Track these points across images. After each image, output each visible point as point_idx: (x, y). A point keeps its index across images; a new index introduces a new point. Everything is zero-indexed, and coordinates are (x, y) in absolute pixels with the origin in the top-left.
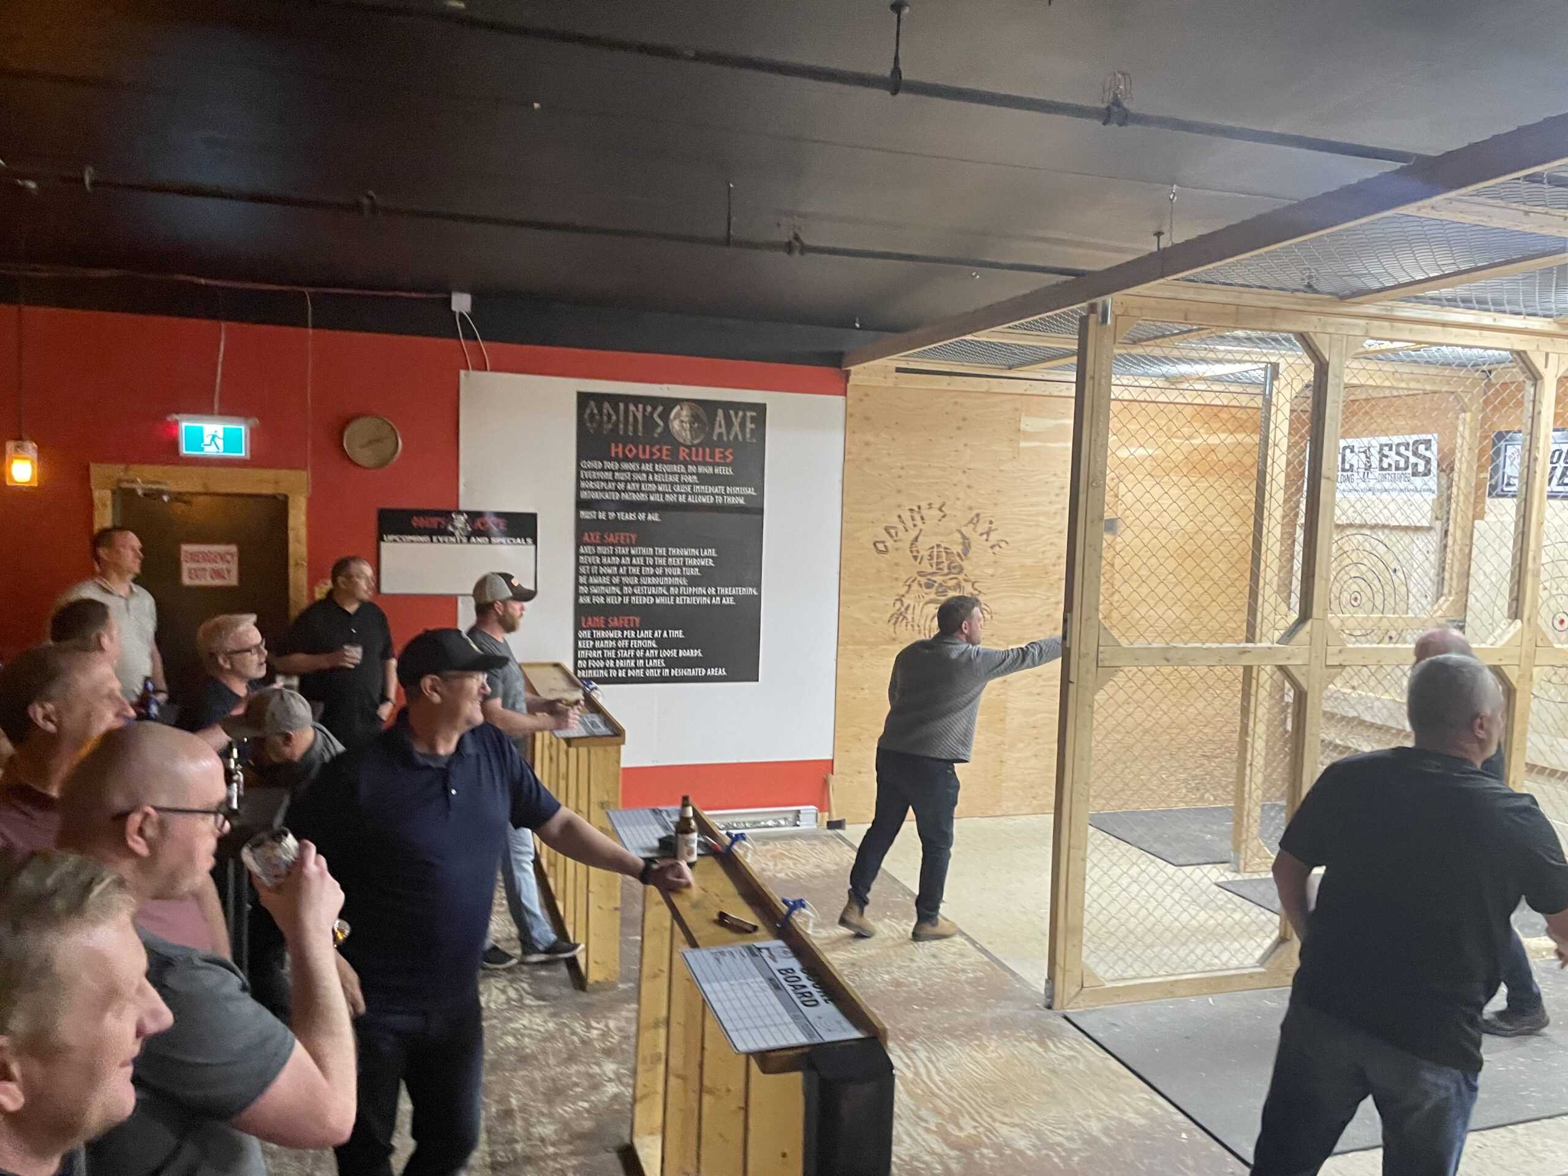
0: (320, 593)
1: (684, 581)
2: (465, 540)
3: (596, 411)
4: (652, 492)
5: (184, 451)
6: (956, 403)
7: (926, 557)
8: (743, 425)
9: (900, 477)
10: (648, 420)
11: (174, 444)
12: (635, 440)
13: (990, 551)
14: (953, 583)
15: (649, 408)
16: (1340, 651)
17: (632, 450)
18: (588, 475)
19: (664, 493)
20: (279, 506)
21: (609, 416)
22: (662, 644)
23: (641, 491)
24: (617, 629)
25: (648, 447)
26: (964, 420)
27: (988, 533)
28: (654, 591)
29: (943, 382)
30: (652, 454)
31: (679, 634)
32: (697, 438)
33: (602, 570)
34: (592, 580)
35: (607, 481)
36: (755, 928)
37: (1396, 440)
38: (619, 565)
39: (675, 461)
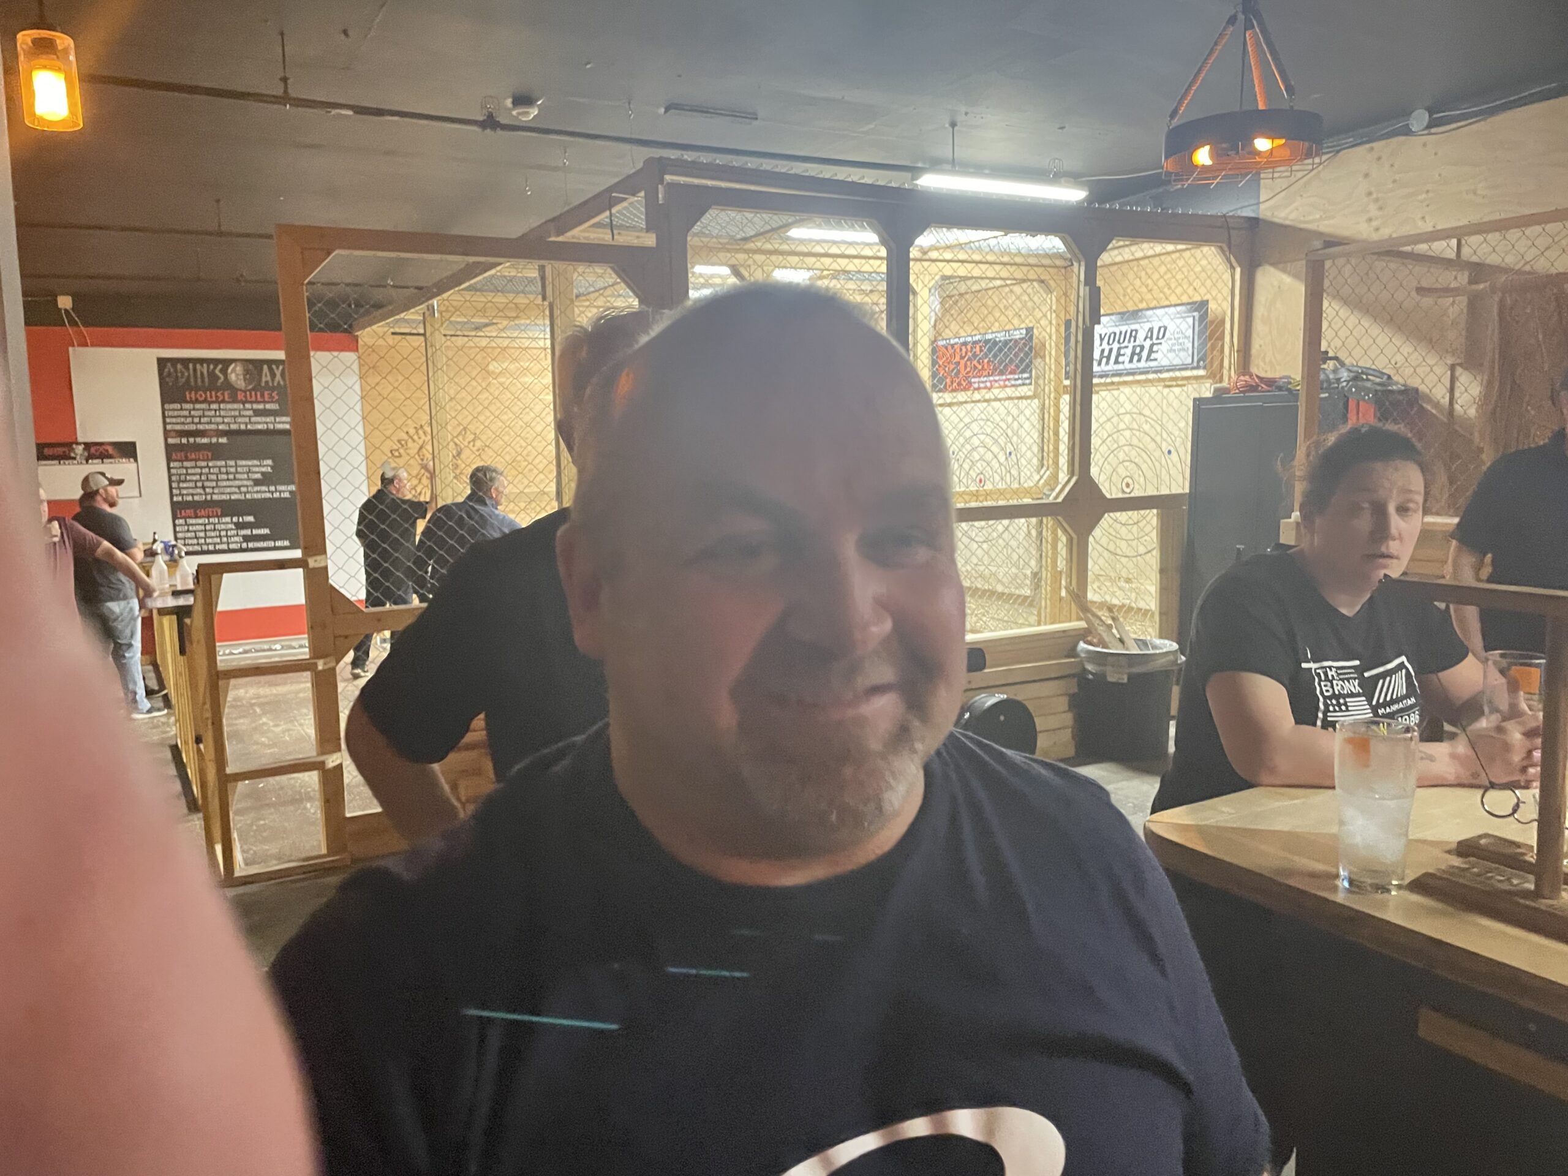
1: (251, 483)
3: (172, 370)
4: (220, 423)
10: (212, 375)
12: (204, 389)
17: (201, 396)
18: (171, 413)
19: (229, 424)
21: (183, 374)
22: (239, 526)
23: (211, 423)
24: (203, 517)
25: (213, 393)
28: (228, 490)
30: (217, 397)
31: (251, 519)
32: (250, 384)
33: (188, 478)
34: (182, 485)
35: (186, 417)
38: (201, 474)
39: (235, 401)
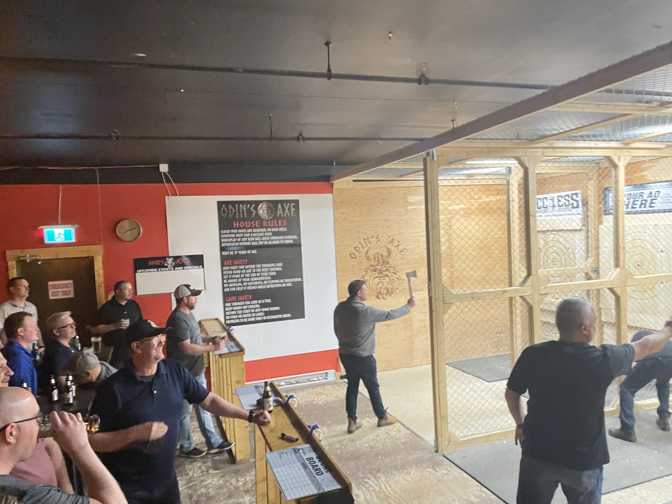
0: (110, 298)
1: (269, 278)
2: (172, 269)
3: (226, 209)
4: (253, 241)
5: (47, 241)
6: (379, 193)
7: (373, 259)
8: (289, 209)
9: (358, 226)
10: (249, 210)
11: (42, 239)
12: (244, 220)
13: (399, 254)
14: (384, 269)
15: (249, 206)
16: (545, 288)
17: (242, 224)
18: (224, 236)
19: (258, 241)
20: (90, 261)
21: (232, 211)
22: (263, 306)
23: (247, 241)
24: (242, 301)
25: (249, 222)
26: (384, 199)
27: (398, 246)
28: (256, 283)
29: (374, 184)
30: (251, 225)
31: (269, 301)
32: (270, 216)
33: (233, 276)
34: (229, 281)
35: (233, 238)
36: (297, 440)
37: (563, 194)
38: (241, 274)
39: (262, 227)
